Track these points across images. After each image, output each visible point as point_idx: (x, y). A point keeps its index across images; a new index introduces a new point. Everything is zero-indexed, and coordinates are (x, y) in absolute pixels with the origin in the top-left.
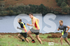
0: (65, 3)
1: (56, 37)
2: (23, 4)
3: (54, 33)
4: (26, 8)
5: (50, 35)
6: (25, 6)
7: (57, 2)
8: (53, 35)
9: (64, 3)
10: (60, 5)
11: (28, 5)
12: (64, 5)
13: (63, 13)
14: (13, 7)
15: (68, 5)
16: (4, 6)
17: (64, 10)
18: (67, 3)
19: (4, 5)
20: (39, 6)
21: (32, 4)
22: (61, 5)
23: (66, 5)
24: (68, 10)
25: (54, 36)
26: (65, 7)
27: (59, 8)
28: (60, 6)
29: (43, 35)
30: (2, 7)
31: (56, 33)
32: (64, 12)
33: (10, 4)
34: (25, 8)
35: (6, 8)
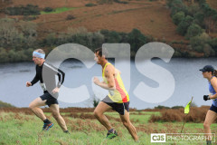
0: (197, 26)
1: (175, 119)
2: (85, 29)
3: (168, 108)
4: (94, 40)
5: (158, 114)
6: (90, 33)
7: (176, 24)
8: (166, 114)
9: (194, 26)
10: (186, 32)
11: (99, 33)
12: (195, 33)
13: (193, 54)
14: (59, 37)
15: (207, 32)
16: (34, 35)
17: (196, 45)
18: (204, 27)
19: (34, 31)
20: (129, 34)
21: (110, 29)
22: (188, 31)
23: (202, 32)
24: (207, 45)
25: (169, 116)
26: (198, 37)
27: (182, 41)
28: (183, 35)
29: (140, 114)
30: (30, 36)
31: (173, 108)
32: (196, 50)
33: (50, 31)
34: (90, 39)
35: (41, 39)
